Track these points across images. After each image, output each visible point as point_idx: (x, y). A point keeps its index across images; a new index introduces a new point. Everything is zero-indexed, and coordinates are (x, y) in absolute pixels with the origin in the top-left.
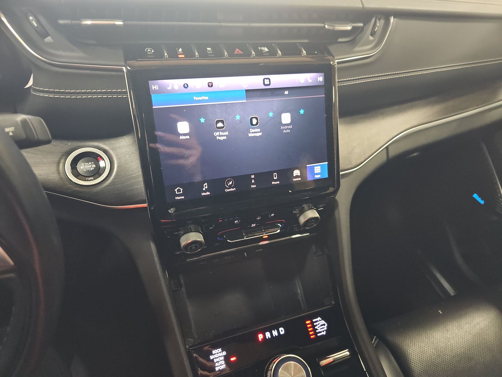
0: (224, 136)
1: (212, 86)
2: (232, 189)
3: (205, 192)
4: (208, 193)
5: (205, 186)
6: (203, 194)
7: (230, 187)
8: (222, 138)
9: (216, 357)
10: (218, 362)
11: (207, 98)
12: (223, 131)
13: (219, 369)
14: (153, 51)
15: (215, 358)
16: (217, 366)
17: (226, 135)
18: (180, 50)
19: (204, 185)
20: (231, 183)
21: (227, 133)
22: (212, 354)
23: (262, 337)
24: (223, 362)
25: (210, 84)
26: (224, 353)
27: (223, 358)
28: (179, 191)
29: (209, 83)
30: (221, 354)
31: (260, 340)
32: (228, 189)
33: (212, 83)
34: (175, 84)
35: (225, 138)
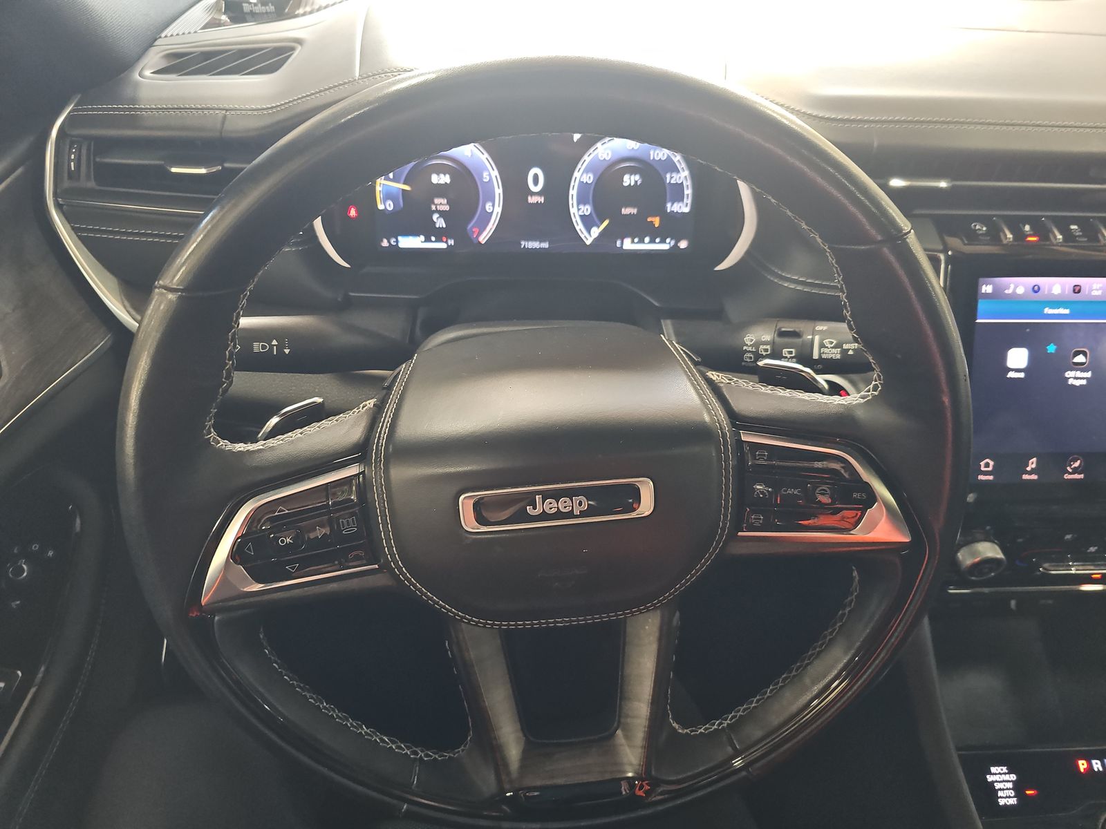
0: (1083, 378)
1: (1079, 292)
2: (1076, 476)
3: (1030, 473)
4: (1034, 477)
5: (1032, 463)
6: (1025, 477)
7: (1075, 471)
8: (1078, 383)
9: (998, 780)
10: (1003, 790)
11: (1067, 311)
12: (1083, 371)
13: (1005, 804)
14: (984, 229)
15: (996, 782)
16: (1001, 797)
17: (1086, 378)
18: (1027, 228)
19: (1031, 461)
20: (1077, 464)
21: (1089, 375)
22: (991, 773)
23: (1085, 766)
24: (1012, 793)
25: (1077, 289)
26: (1013, 777)
27: (1010, 785)
28: (987, 465)
29: (1076, 286)
30: (1007, 777)
31: (1082, 770)
32: (1070, 473)
33: (1080, 286)
34: (1019, 286)
35: (1084, 382)
